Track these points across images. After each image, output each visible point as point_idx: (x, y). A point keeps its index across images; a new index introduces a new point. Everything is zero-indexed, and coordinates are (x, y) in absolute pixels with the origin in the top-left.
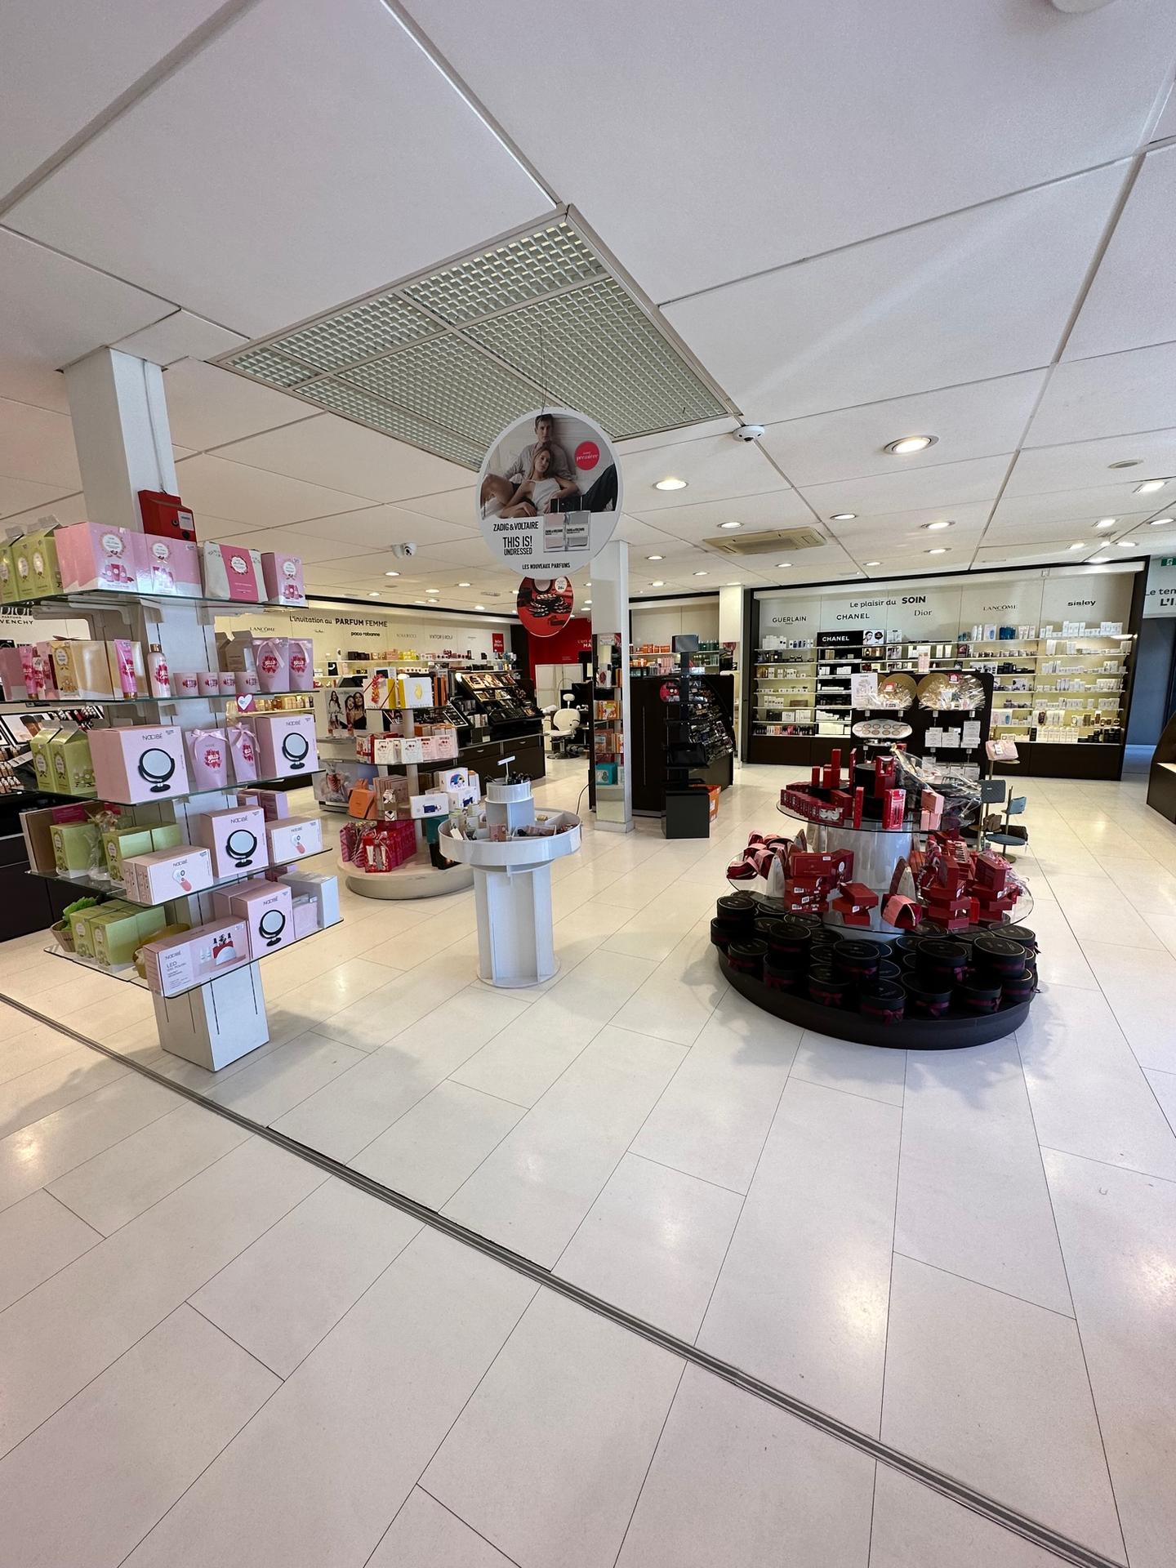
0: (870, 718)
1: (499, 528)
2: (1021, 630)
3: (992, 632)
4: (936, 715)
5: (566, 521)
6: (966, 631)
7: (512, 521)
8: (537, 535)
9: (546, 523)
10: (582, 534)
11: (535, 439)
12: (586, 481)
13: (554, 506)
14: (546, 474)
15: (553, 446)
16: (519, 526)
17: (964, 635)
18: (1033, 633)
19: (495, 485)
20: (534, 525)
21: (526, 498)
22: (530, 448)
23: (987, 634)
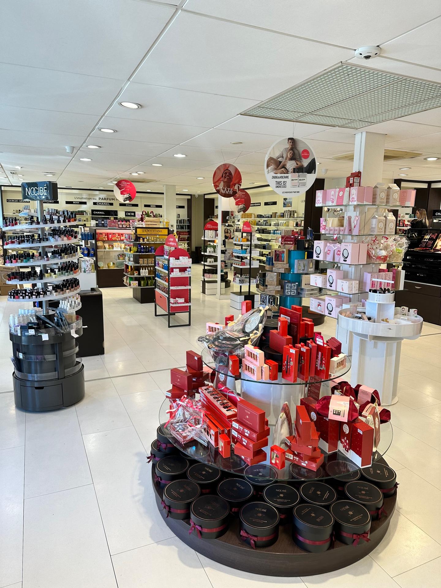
1: (274, 177)
5: (299, 176)
8: (288, 181)
9: (292, 177)
10: (304, 181)
11: (288, 146)
12: (305, 163)
13: (294, 171)
14: (292, 159)
15: (294, 149)
16: (282, 177)
19: (272, 161)
20: (287, 177)
21: (284, 167)
22: (286, 149)
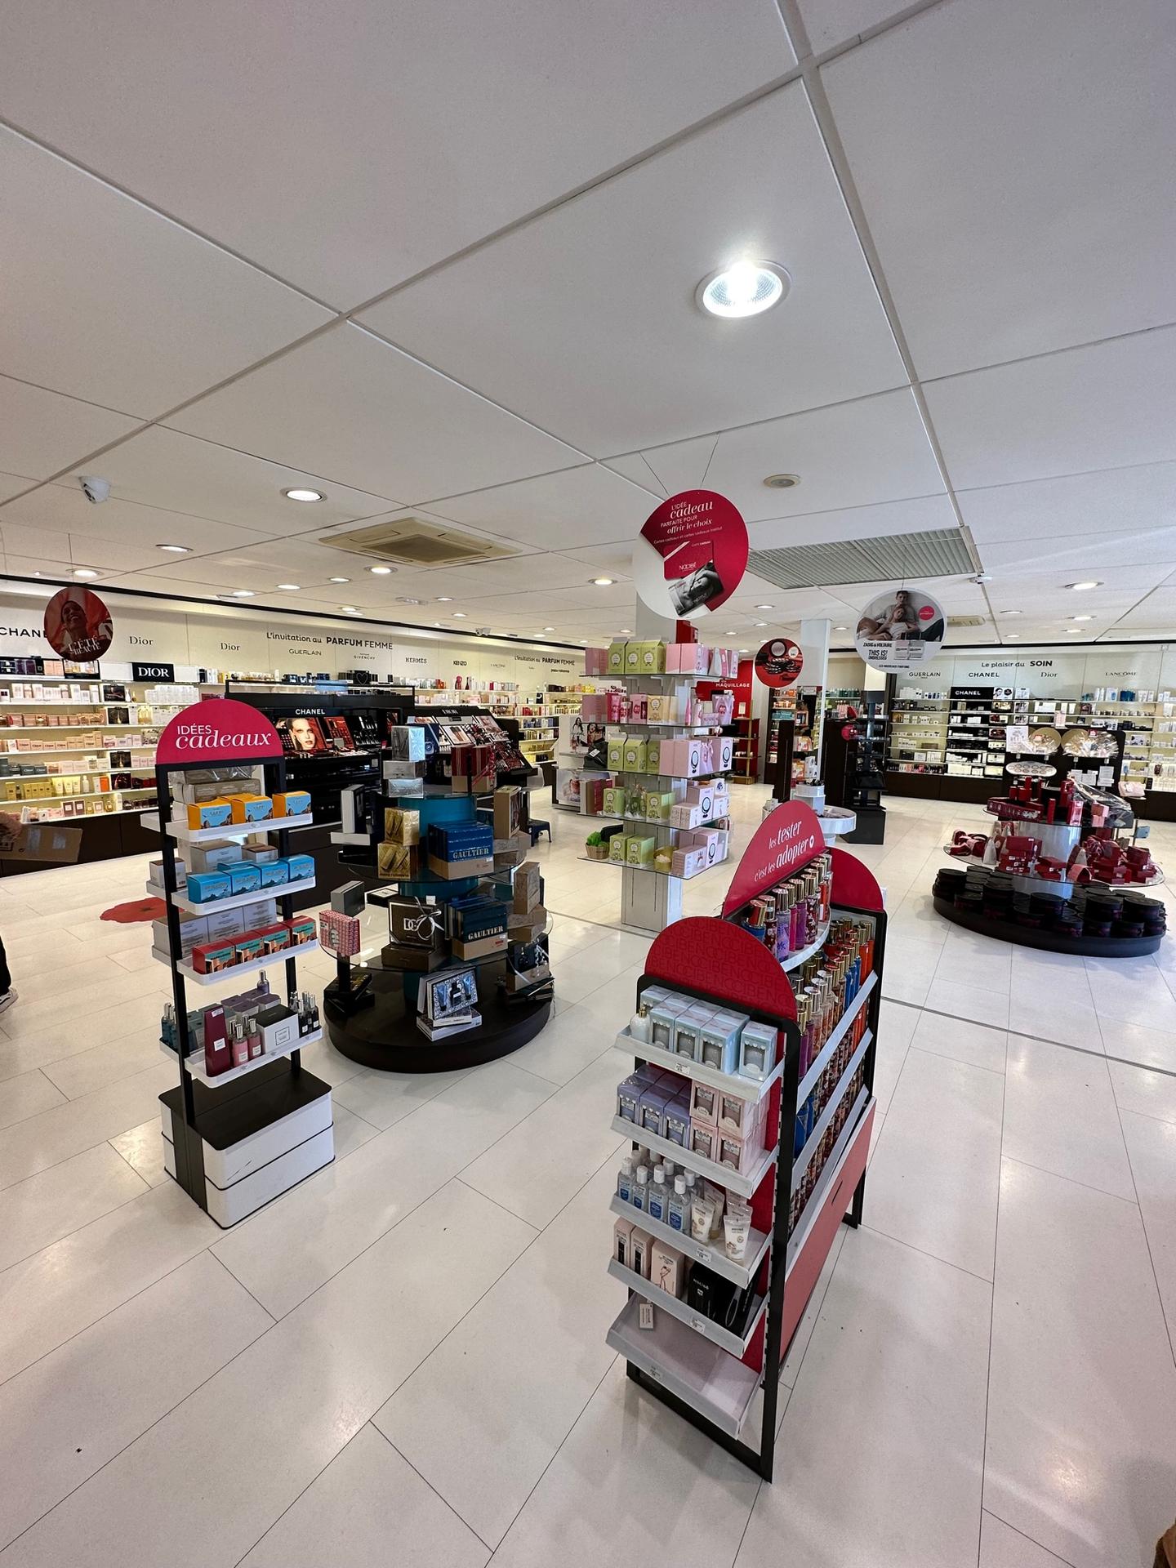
0: (1020, 760)
1: (866, 645)
2: (1140, 694)
3: (1113, 694)
4: (1076, 760)
5: (910, 645)
6: (1090, 692)
7: (876, 642)
8: (891, 652)
10: (919, 652)
11: (896, 602)
12: (924, 626)
13: (903, 637)
14: (899, 620)
15: (906, 607)
16: (880, 645)
17: (1087, 696)
18: (1152, 697)
19: (867, 623)
20: (889, 645)
21: (886, 631)
22: (892, 606)
23: (1109, 695)
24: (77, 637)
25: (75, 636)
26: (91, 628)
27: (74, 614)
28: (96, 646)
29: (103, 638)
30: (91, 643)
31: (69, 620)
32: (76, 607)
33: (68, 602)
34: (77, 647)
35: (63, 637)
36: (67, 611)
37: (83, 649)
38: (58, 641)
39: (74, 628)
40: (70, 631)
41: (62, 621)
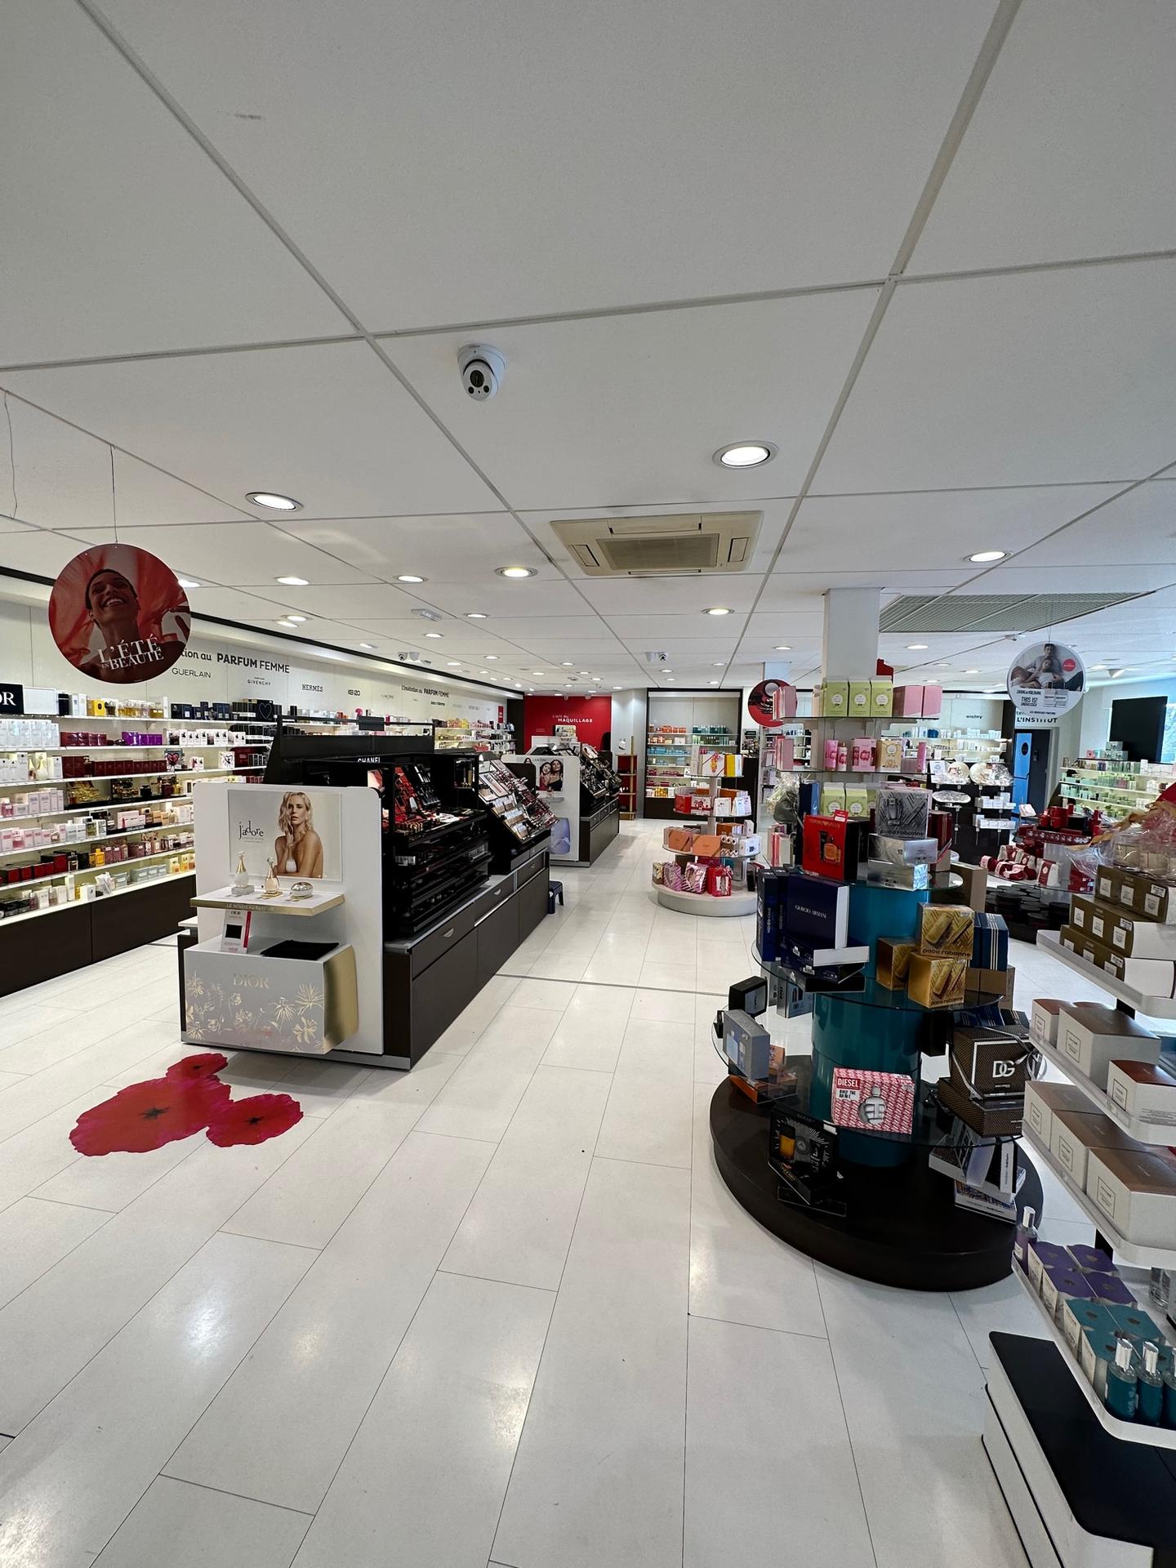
1: (1020, 692)
2: (942, 732)
3: (924, 732)
4: (980, 788)
5: (1056, 693)
6: (907, 730)
8: (1040, 698)
9: (1046, 693)
10: (1064, 700)
11: (1044, 653)
12: (1068, 677)
13: (1050, 686)
14: (1047, 671)
16: (1031, 693)
17: (906, 733)
18: (949, 734)
20: (1039, 693)
21: (1035, 679)
22: (1041, 657)
24: (117, 638)
25: (112, 634)
26: (147, 620)
27: (112, 595)
28: (154, 653)
29: (169, 639)
30: (145, 648)
31: (102, 606)
32: (119, 581)
33: (101, 572)
34: (116, 655)
35: (88, 635)
36: (99, 589)
37: (127, 660)
38: (76, 644)
39: (111, 621)
40: (104, 625)
41: (88, 606)
